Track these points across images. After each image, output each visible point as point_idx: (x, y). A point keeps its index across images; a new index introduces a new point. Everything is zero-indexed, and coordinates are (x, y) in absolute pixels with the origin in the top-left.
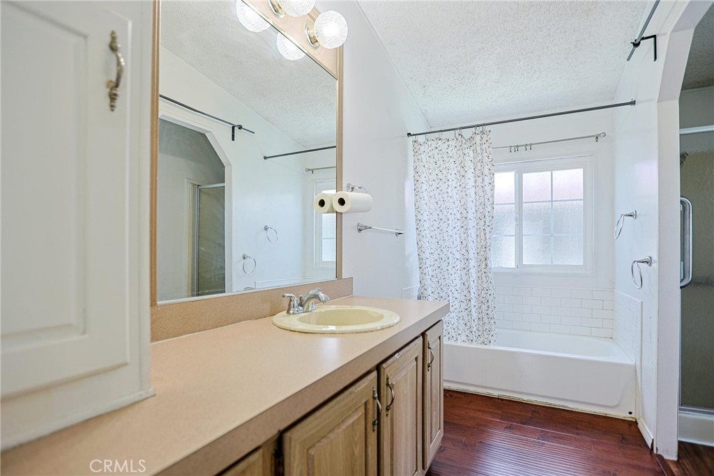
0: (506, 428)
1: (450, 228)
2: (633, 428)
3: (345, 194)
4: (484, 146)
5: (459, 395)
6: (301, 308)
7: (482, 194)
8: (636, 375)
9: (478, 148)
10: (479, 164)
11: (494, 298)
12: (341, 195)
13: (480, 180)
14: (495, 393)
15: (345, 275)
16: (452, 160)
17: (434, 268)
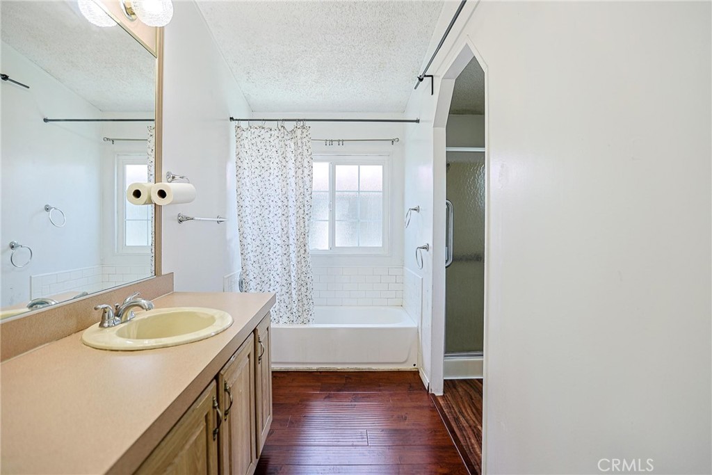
0: (325, 398)
1: (271, 215)
2: (417, 377)
3: (164, 185)
4: (304, 140)
5: (283, 375)
6: (117, 318)
7: (301, 185)
8: (418, 335)
9: (299, 142)
10: (299, 157)
11: (312, 280)
12: (160, 186)
13: (300, 171)
14: (314, 367)
15: (164, 272)
16: (274, 149)
17: (256, 254)
